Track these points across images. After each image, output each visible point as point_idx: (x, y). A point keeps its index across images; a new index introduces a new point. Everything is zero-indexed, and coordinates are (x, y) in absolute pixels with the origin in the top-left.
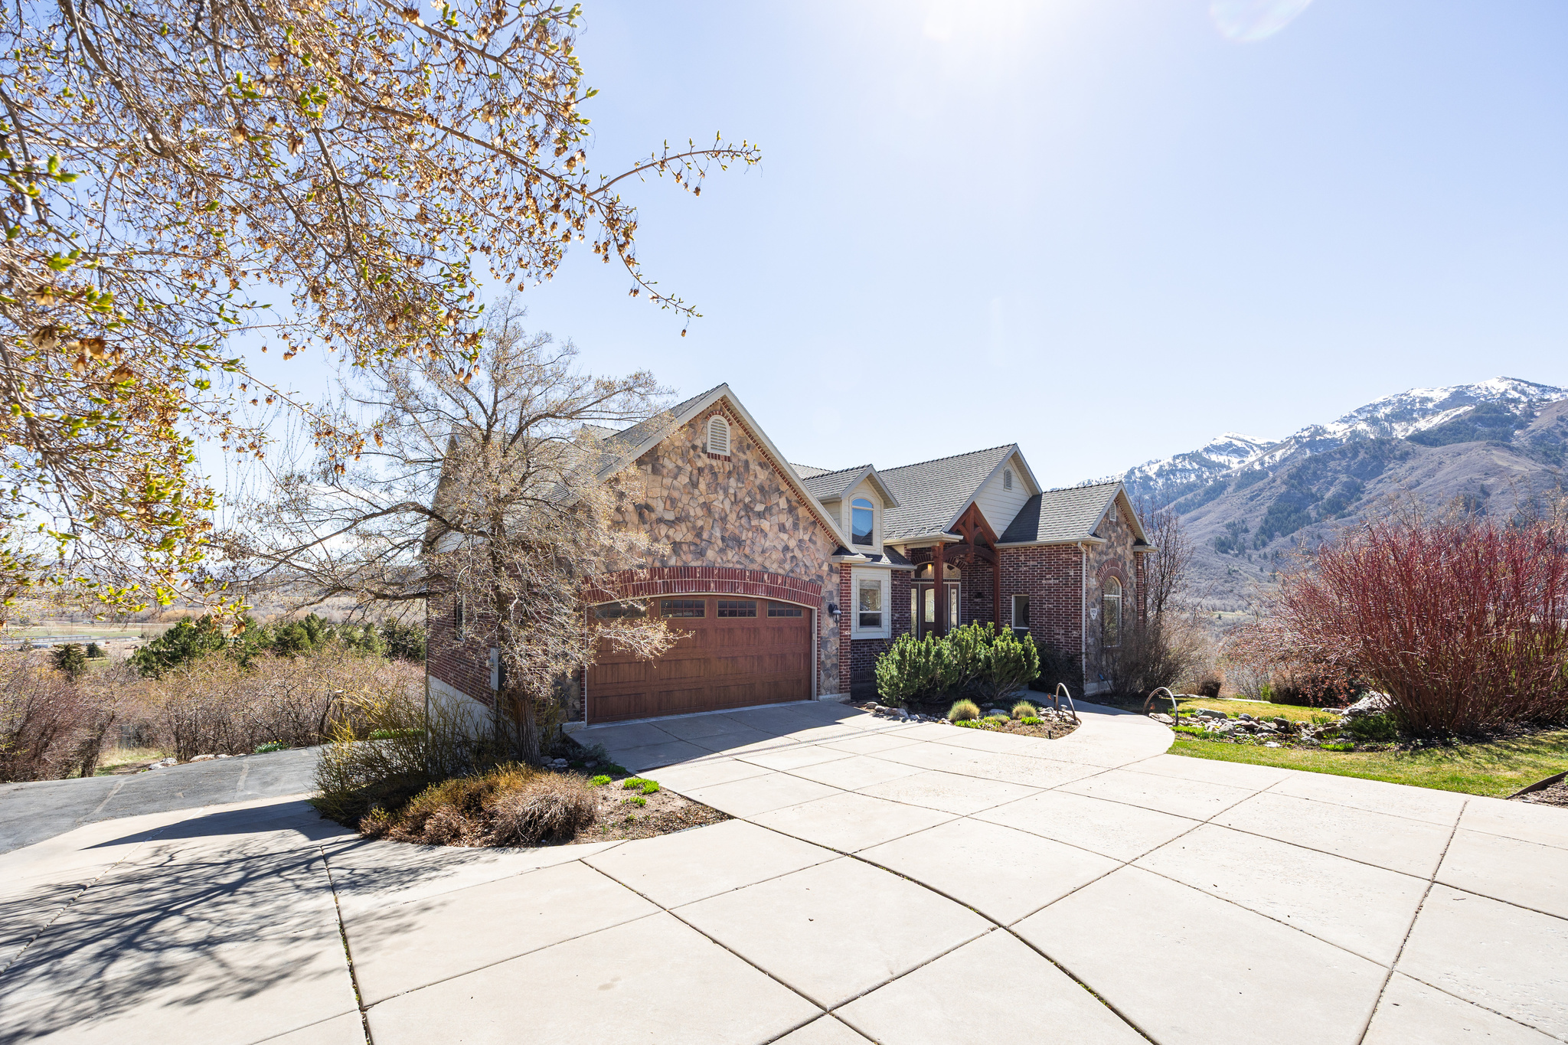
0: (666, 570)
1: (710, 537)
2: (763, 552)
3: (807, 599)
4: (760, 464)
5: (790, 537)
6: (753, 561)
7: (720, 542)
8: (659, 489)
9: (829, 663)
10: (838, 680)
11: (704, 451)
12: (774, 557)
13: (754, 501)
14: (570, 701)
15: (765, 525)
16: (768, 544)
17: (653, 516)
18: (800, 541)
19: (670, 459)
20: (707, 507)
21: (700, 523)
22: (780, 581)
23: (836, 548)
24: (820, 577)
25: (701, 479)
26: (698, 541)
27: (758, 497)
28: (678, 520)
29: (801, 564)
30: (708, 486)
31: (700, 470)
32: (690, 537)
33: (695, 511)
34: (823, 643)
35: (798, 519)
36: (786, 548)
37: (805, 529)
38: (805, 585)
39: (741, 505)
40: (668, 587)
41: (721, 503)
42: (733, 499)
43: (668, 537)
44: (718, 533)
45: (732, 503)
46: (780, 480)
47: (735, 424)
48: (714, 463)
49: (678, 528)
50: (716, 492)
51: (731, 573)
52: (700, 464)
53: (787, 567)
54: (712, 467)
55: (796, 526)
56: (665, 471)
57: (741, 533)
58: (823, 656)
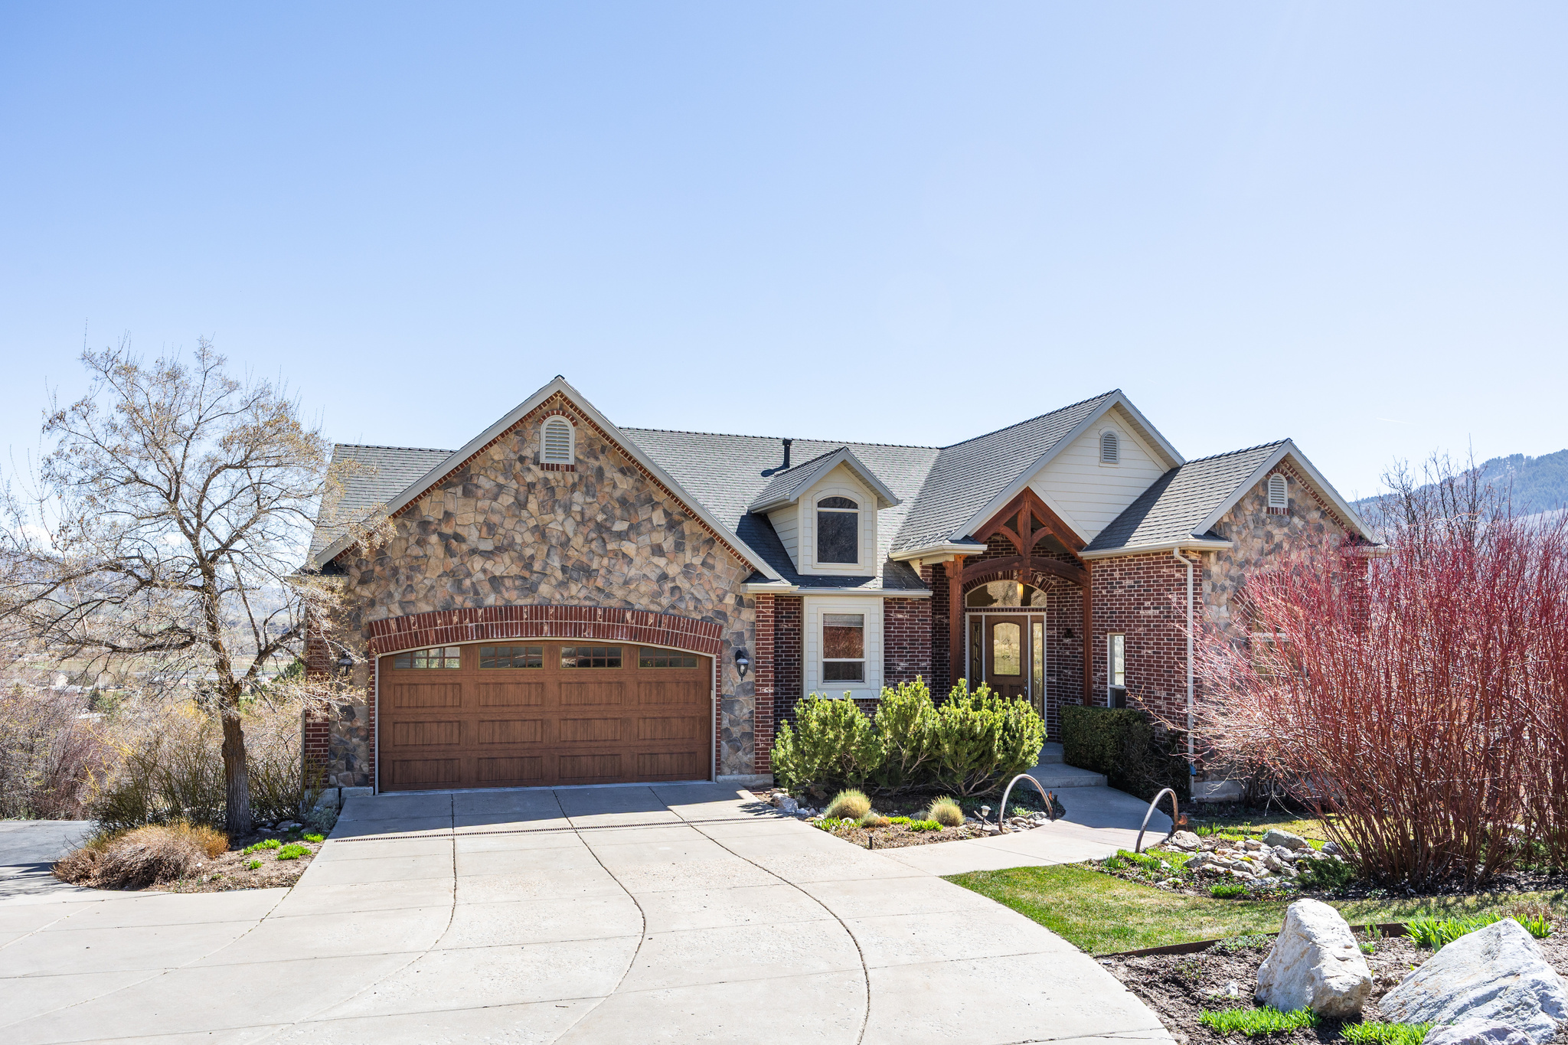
0: (480, 612)
1: (544, 568)
2: (626, 583)
3: (697, 643)
4: (622, 471)
5: (670, 562)
6: (609, 596)
7: (559, 575)
8: (472, 515)
9: (736, 732)
10: (752, 756)
11: (536, 462)
12: (643, 589)
13: (611, 518)
14: (357, 764)
15: (629, 548)
16: (633, 572)
17: (464, 547)
18: (686, 566)
19: (487, 477)
20: (541, 532)
21: (528, 552)
22: (651, 621)
23: (748, 573)
24: (723, 615)
25: (531, 497)
26: (527, 574)
27: (618, 512)
28: (499, 550)
29: (687, 597)
30: (542, 505)
31: (531, 486)
32: (515, 570)
33: (523, 537)
34: (726, 703)
35: (683, 536)
36: (664, 577)
37: (696, 550)
38: (694, 625)
39: (592, 525)
40: (483, 632)
41: (559, 524)
42: (578, 518)
43: (484, 571)
44: (556, 562)
45: (578, 524)
46: (653, 487)
47: (583, 423)
48: (550, 475)
49: (498, 559)
50: (553, 511)
51: (575, 612)
52: (529, 478)
53: (665, 601)
54: (546, 480)
55: (679, 547)
56: (480, 492)
57: (591, 560)
58: (725, 723)
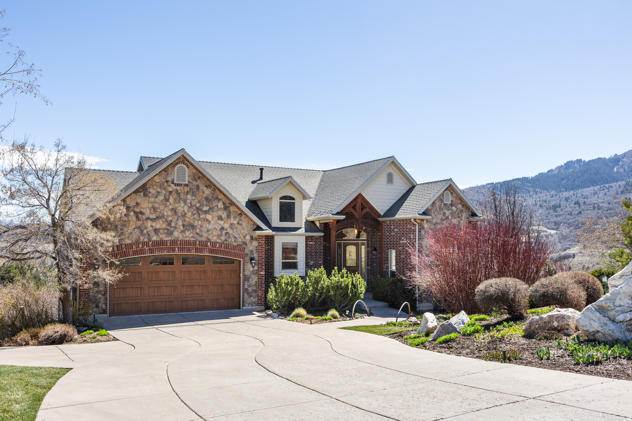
0: (150, 243)
1: (176, 225)
2: (208, 231)
3: (235, 255)
4: (207, 186)
5: (225, 223)
6: (201, 236)
7: (182, 228)
8: (147, 204)
9: (250, 290)
10: (256, 299)
11: (173, 183)
12: (214, 233)
13: (202, 205)
14: (100, 305)
15: (209, 217)
16: (210, 227)
17: (144, 217)
18: (231, 224)
19: (153, 188)
20: (174, 211)
21: (170, 219)
22: (218, 246)
23: (255, 227)
24: (245, 243)
25: (171, 197)
26: (169, 228)
27: (205, 203)
28: (158, 218)
29: (232, 236)
30: (175, 200)
31: (170, 192)
32: (164, 226)
33: (167, 213)
34: (247, 278)
35: (230, 212)
36: (222, 229)
37: (235, 218)
38: (234, 247)
39: (194, 208)
40: (151, 251)
41: (182, 207)
42: (189, 205)
43: (152, 226)
44: (180, 223)
45: (189, 207)
46: (218, 193)
47: (191, 167)
48: (178, 188)
49: (157, 222)
50: (179, 202)
51: (188, 243)
52: (170, 189)
53: (223, 238)
54: (177, 190)
55: (228, 216)
56: (150, 195)
57: (194, 222)
58: (246, 286)
